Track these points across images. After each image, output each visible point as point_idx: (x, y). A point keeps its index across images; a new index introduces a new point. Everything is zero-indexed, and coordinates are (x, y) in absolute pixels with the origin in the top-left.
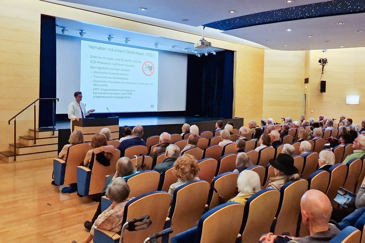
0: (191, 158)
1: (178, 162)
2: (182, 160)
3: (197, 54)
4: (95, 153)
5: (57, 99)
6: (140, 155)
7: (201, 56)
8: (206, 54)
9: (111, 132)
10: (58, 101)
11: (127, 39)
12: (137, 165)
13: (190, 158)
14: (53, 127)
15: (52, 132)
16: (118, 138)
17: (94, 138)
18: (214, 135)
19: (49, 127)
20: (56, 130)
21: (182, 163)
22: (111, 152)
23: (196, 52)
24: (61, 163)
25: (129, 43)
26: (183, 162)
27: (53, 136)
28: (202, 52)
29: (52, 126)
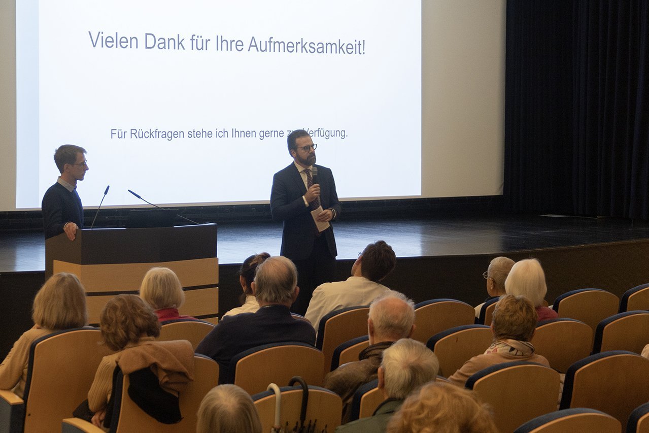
0: (460, 398)
1: (405, 415)
2: (422, 407)
4: (126, 368)
6: (292, 383)
12: (280, 422)
13: (456, 396)
18: (623, 308)
21: (422, 416)
22: (185, 370)
24: (8, 403)
26: (426, 412)
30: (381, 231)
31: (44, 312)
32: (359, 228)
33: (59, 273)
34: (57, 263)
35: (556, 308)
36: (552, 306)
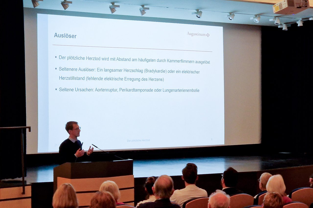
3: (281, 25)
5: (27, 128)
7: (288, 28)
8: (300, 24)
9: (120, 189)
10: (30, 131)
11: (143, 6)
14: (23, 179)
15: (22, 188)
16: (133, 200)
17: (95, 200)
19: (16, 179)
20: (28, 183)
23: (277, 22)
25: (148, 14)
27: (24, 196)
28: (292, 20)
29: (20, 177)
30: (206, 161)
31: (59, 202)
32: (197, 160)
33: (64, 184)
34: (59, 179)
35: (290, 197)
36: (289, 195)
